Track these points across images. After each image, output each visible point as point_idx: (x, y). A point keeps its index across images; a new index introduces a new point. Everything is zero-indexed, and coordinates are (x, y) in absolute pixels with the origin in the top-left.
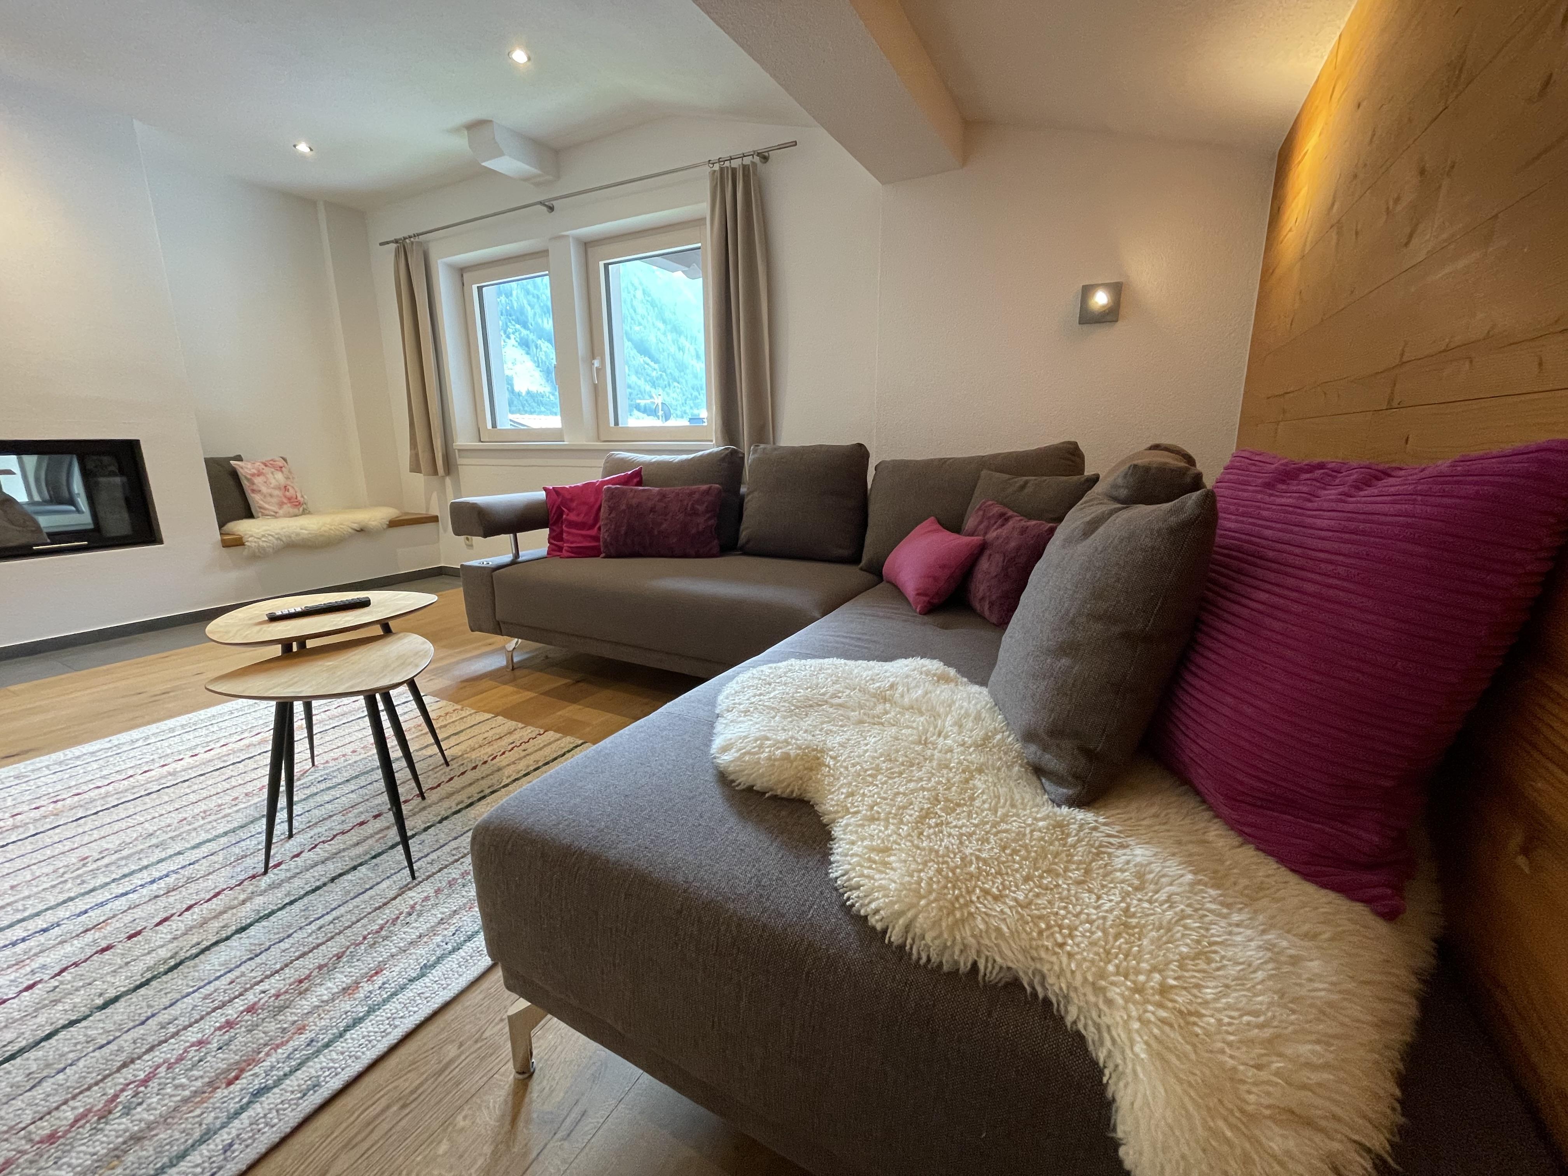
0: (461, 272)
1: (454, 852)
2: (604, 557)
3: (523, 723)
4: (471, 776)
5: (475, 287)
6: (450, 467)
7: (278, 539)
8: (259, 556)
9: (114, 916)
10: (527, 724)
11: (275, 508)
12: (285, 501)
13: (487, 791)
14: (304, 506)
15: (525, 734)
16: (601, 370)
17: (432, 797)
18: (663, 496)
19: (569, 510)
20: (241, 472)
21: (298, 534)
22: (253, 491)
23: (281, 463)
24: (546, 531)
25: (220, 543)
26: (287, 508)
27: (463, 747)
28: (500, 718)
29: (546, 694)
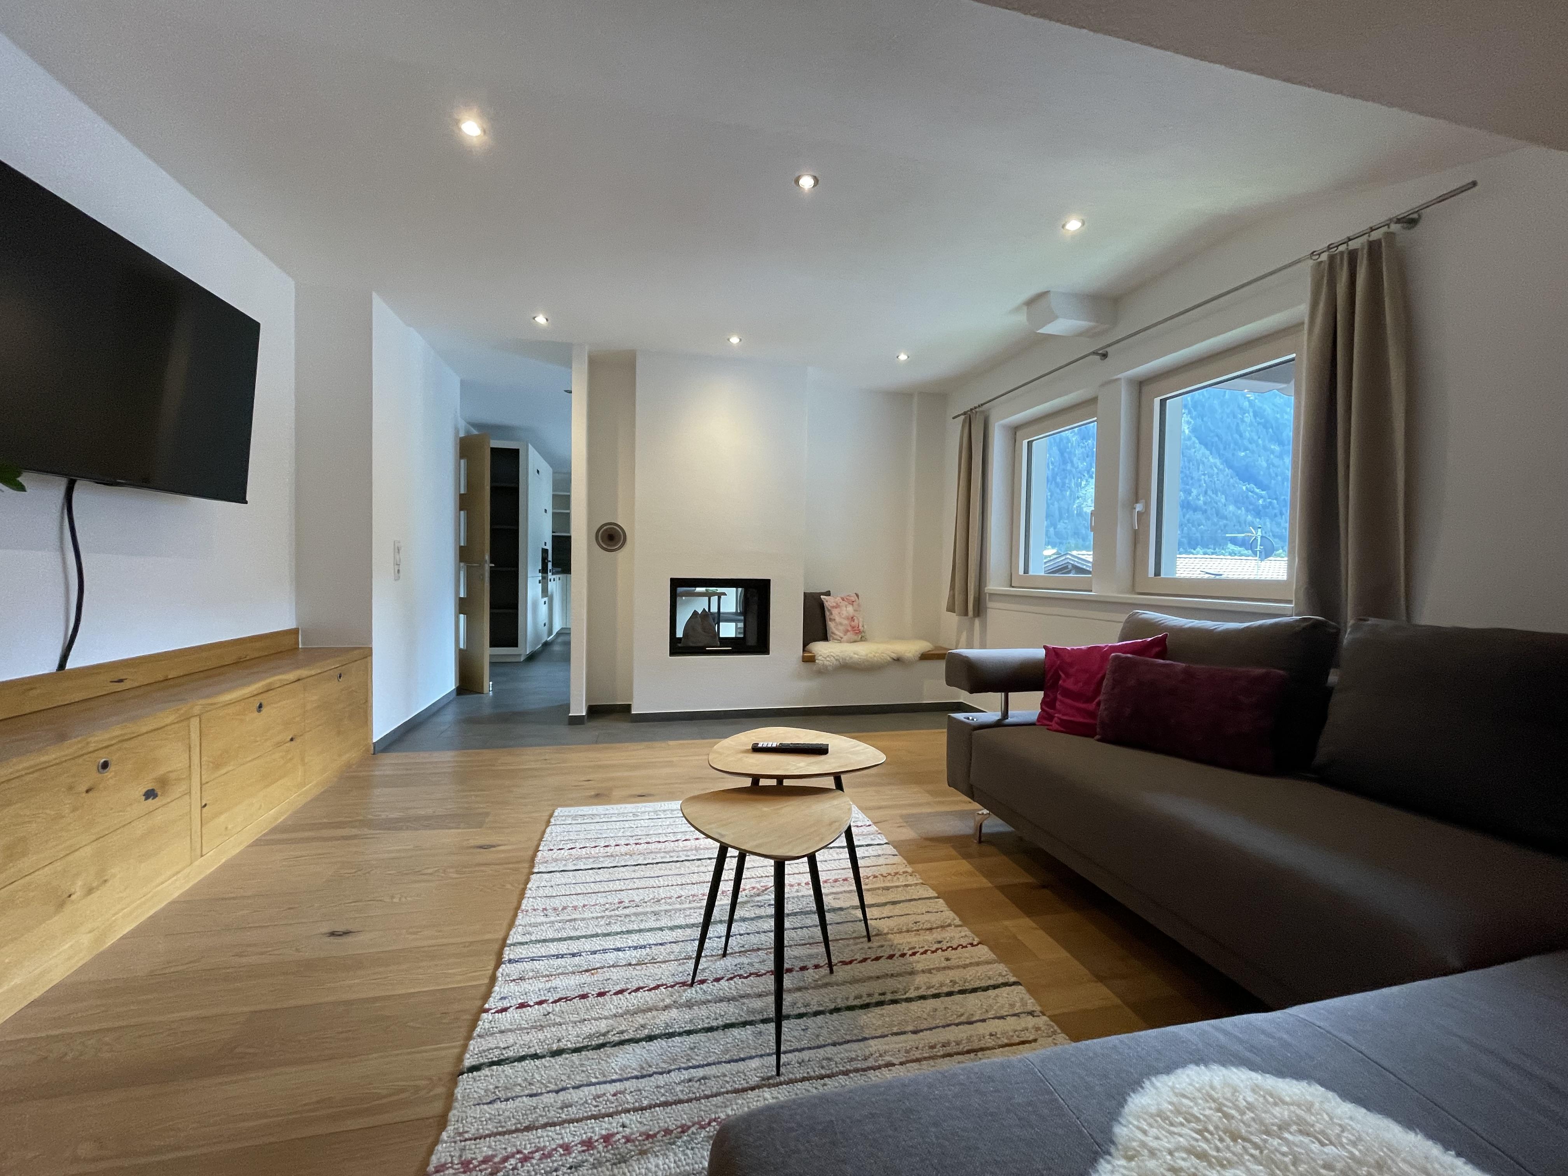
0: (1015, 431)
1: (825, 1063)
2: (1098, 740)
3: (961, 918)
4: (885, 966)
5: (1025, 442)
6: (979, 610)
7: (837, 660)
8: (822, 672)
9: (602, 968)
10: (965, 922)
11: (841, 635)
12: (850, 629)
13: (889, 997)
14: (863, 634)
15: (957, 936)
16: (1143, 516)
17: (841, 973)
18: (1188, 674)
19: (1068, 675)
20: (826, 604)
21: (851, 658)
22: (830, 619)
23: (854, 598)
24: (1040, 695)
25: (801, 659)
26: (850, 635)
27: (891, 923)
28: (941, 901)
29: (1002, 888)
